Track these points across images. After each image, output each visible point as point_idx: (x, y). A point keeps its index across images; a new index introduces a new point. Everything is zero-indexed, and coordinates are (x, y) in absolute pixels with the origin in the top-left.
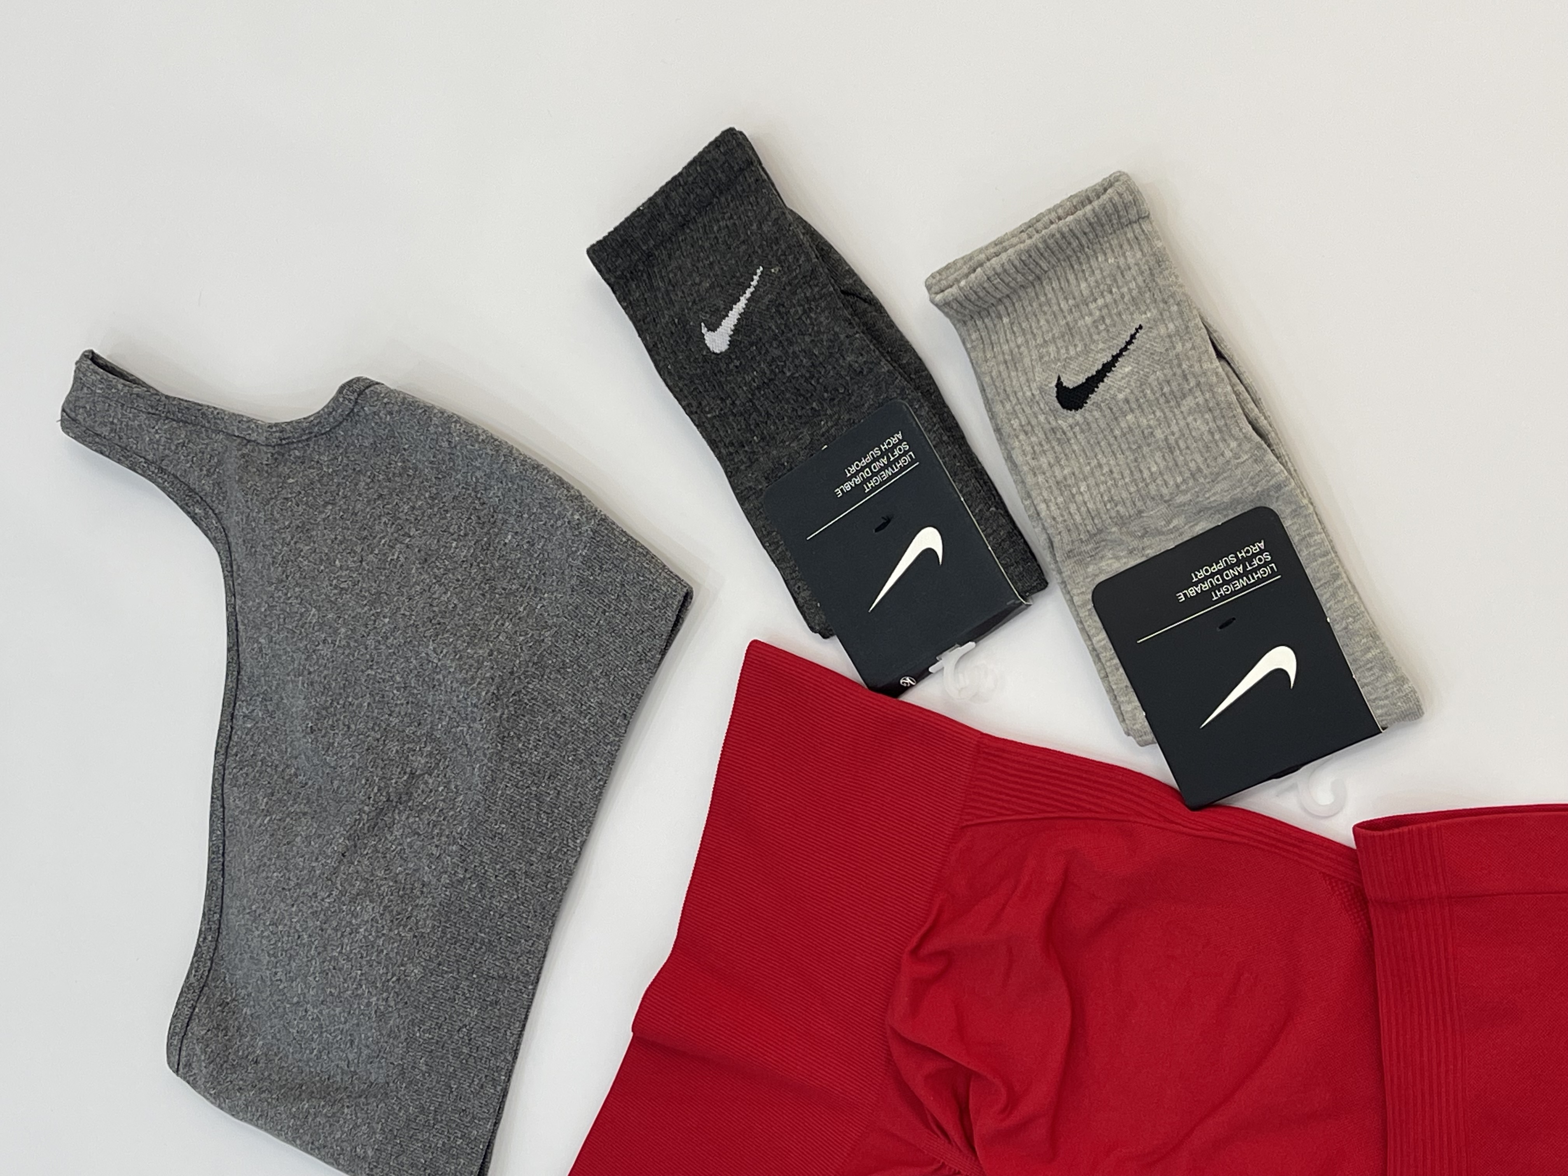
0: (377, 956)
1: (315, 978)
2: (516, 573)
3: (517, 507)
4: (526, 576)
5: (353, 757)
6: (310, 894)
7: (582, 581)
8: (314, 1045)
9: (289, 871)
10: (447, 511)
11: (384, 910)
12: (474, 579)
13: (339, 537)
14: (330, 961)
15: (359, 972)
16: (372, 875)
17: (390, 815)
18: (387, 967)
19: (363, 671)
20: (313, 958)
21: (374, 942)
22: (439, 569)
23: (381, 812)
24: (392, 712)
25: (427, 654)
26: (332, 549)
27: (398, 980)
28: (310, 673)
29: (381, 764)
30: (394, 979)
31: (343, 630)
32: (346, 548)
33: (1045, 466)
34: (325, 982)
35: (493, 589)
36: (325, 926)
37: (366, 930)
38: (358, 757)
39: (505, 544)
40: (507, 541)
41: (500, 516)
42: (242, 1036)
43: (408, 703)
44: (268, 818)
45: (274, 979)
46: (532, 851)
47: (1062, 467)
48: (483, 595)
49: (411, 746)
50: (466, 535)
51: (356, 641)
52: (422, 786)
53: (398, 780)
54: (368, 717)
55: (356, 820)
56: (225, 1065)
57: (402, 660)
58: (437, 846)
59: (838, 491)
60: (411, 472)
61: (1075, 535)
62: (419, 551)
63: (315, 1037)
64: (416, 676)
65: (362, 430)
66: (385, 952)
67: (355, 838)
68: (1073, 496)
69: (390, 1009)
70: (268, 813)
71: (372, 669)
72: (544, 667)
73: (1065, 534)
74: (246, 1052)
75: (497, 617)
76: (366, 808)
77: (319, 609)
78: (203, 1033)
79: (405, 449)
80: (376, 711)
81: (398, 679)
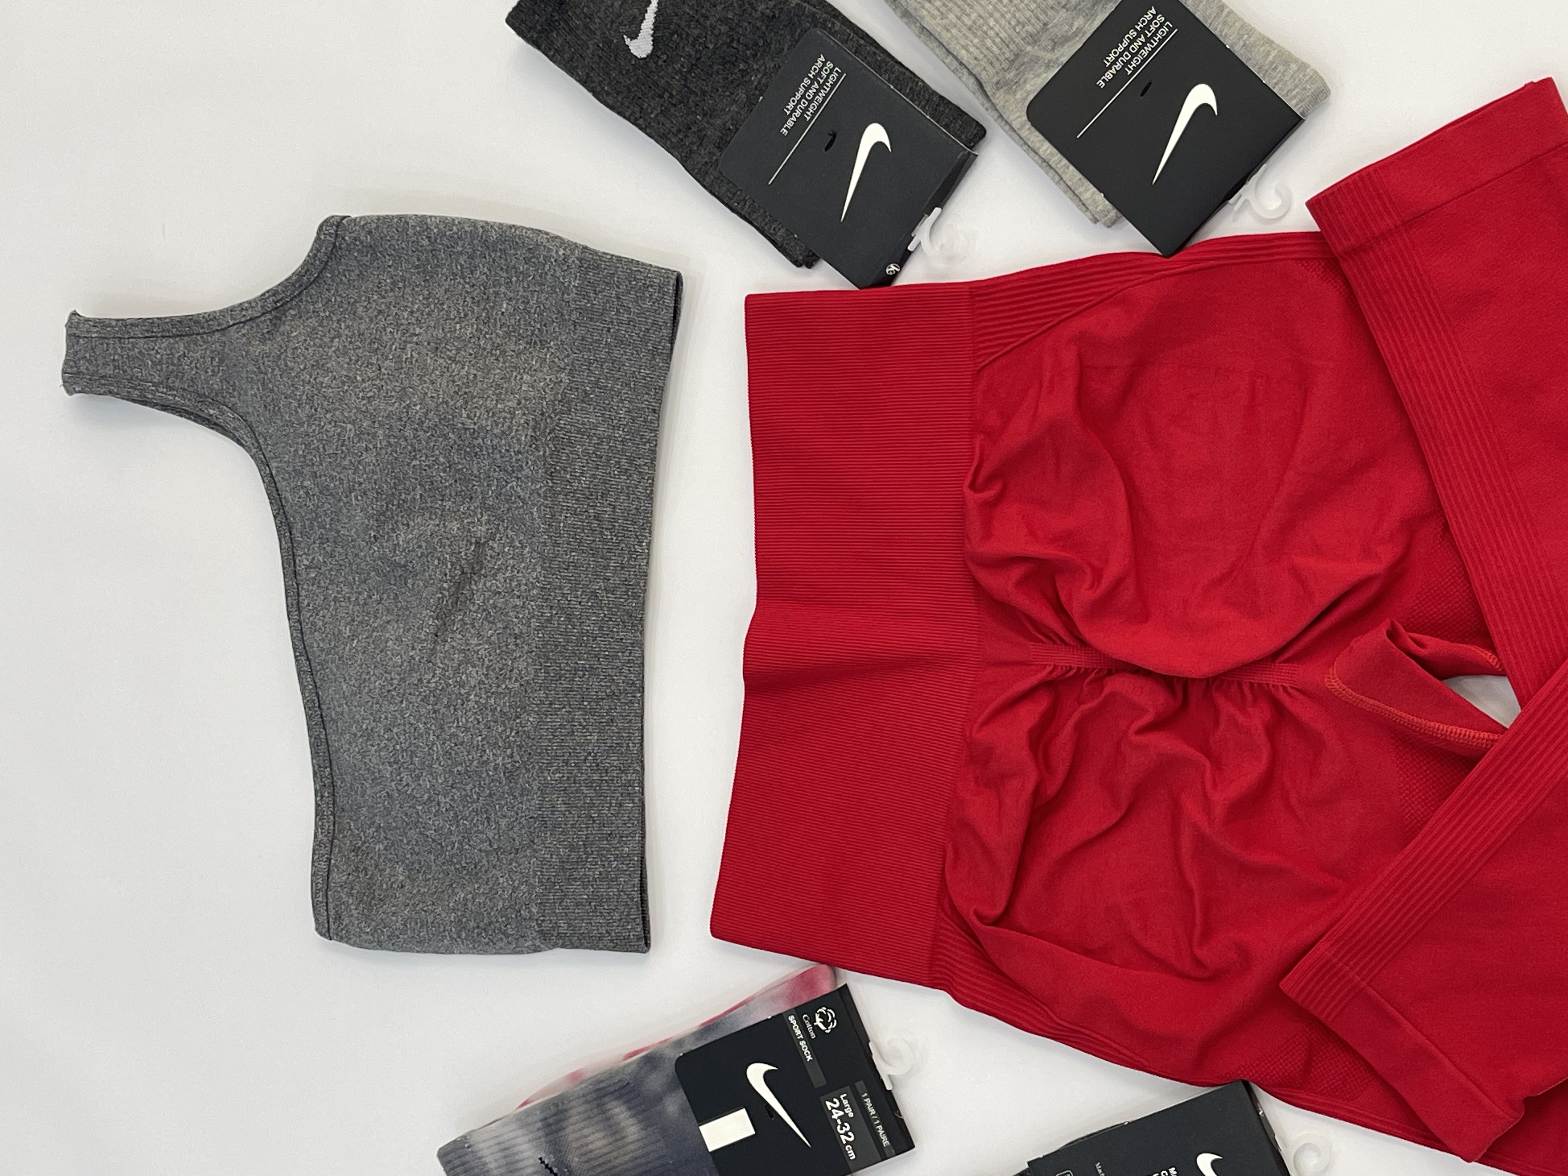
0: (492, 715)
1: (440, 764)
2: (519, 334)
3: (505, 275)
4: (529, 333)
5: (420, 547)
6: (416, 682)
7: (581, 310)
8: (453, 838)
9: (390, 673)
10: (443, 304)
11: (487, 671)
12: (484, 349)
13: (353, 358)
14: (450, 740)
15: (480, 738)
16: (468, 644)
17: (468, 587)
18: (503, 723)
19: (409, 464)
20: (433, 744)
21: (486, 703)
22: (450, 351)
23: (459, 586)
24: (443, 496)
25: (463, 424)
26: (349, 369)
27: (517, 733)
28: (360, 484)
29: (448, 543)
30: (513, 734)
31: (380, 432)
32: (362, 364)
33: (954, 20)
34: (450, 762)
35: (504, 352)
36: (436, 707)
37: (476, 695)
38: (424, 545)
39: (503, 313)
40: (503, 310)
41: (491, 291)
42: (381, 871)
43: (456, 481)
44: (356, 641)
45: (400, 788)
46: (606, 567)
47: (968, 15)
48: (497, 360)
49: (469, 520)
50: (466, 315)
51: (395, 437)
52: (489, 552)
53: (467, 552)
54: (423, 509)
55: (439, 598)
56: (373, 902)
57: (441, 439)
58: (518, 597)
59: (784, 131)
60: (401, 285)
61: (997, 65)
62: (429, 344)
63: (453, 828)
64: (458, 450)
65: (347, 265)
66: (499, 709)
67: (444, 617)
68: (986, 33)
69: (517, 765)
70: (352, 638)
71: (416, 459)
72: (569, 402)
73: (989, 68)
74: (389, 883)
75: (514, 374)
76: (445, 585)
77: (353, 423)
78: (344, 878)
79: (389, 266)
80: (429, 500)
81: (442, 460)
